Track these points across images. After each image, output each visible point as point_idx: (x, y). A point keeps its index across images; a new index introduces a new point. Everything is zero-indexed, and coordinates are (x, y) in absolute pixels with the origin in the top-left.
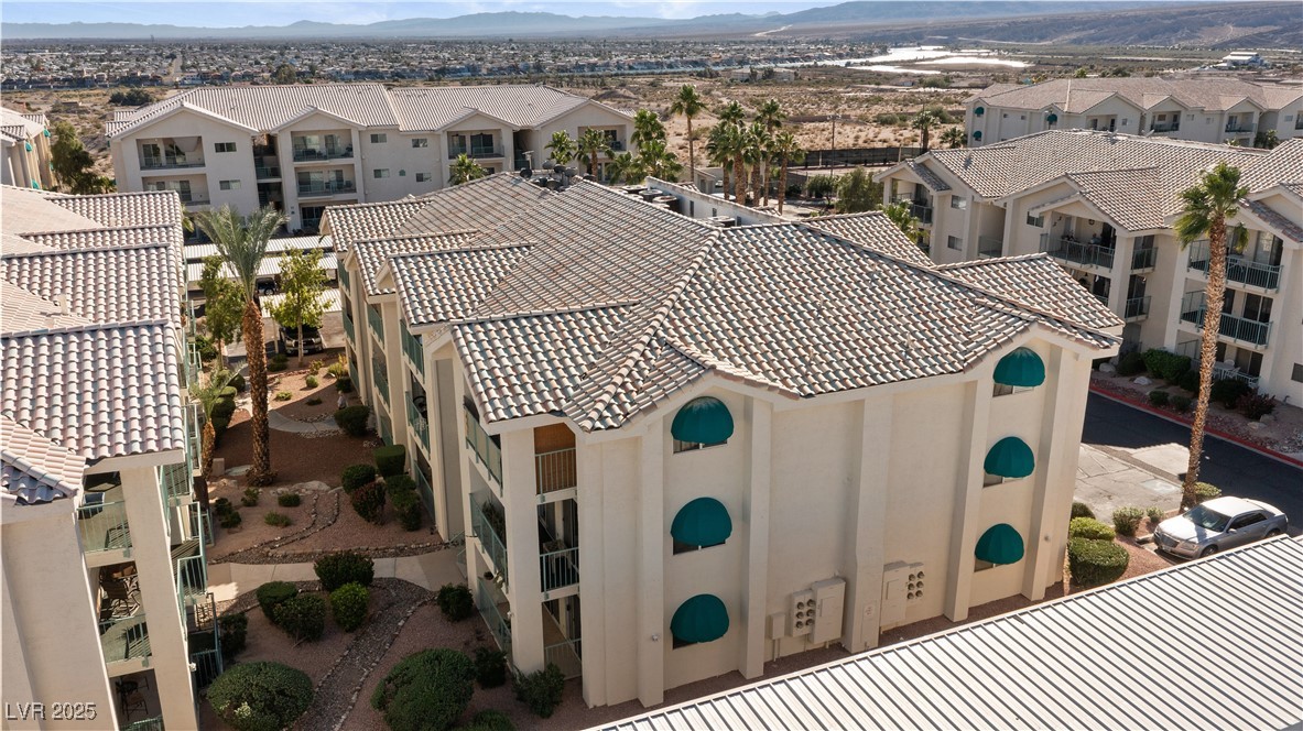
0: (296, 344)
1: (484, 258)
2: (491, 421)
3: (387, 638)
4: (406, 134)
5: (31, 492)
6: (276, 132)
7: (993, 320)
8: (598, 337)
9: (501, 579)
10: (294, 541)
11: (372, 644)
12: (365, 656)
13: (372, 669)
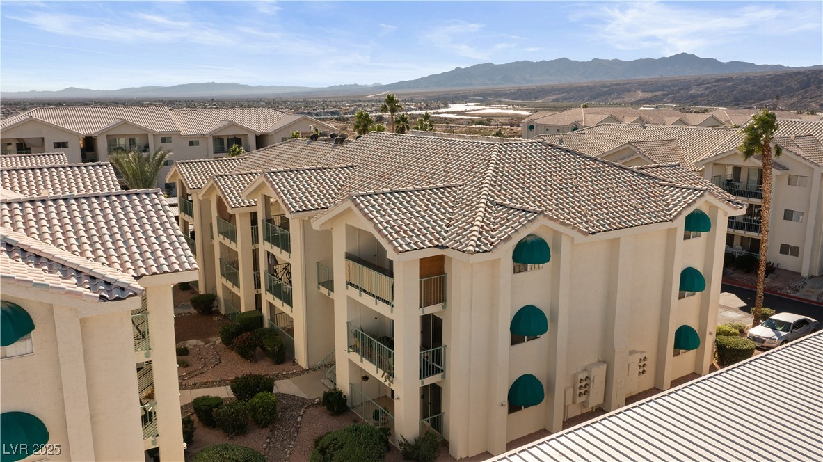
1: (326, 173)
2: (401, 252)
3: (293, 429)
4: (185, 137)
5: (109, 292)
6: (97, 135)
7: (678, 192)
8: (446, 203)
9: (386, 374)
10: (196, 375)
11: (284, 434)
12: (282, 441)
13: (291, 449)
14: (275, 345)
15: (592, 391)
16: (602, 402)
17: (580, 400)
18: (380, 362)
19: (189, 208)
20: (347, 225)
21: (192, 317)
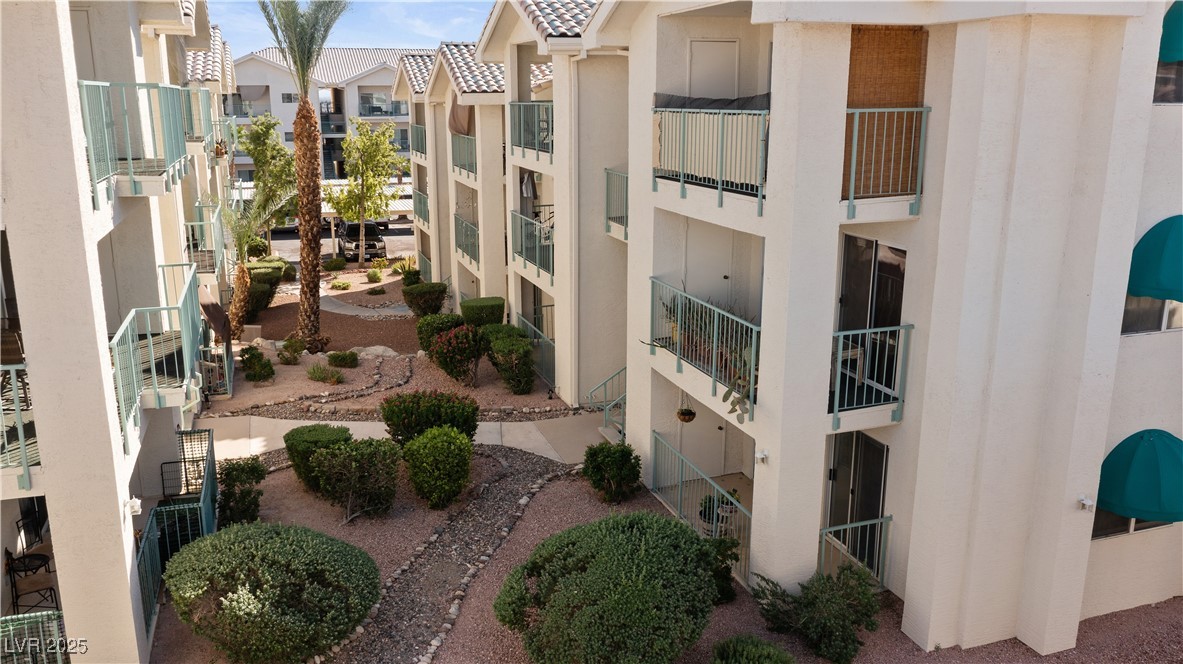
0: (357, 247)
3: (502, 520)
6: (343, 85)
9: (735, 395)
10: (346, 398)
11: (477, 527)
12: (467, 544)
13: (481, 565)
14: (511, 352)
18: (721, 371)
19: (422, 139)
20: (662, 19)
21: (404, 320)
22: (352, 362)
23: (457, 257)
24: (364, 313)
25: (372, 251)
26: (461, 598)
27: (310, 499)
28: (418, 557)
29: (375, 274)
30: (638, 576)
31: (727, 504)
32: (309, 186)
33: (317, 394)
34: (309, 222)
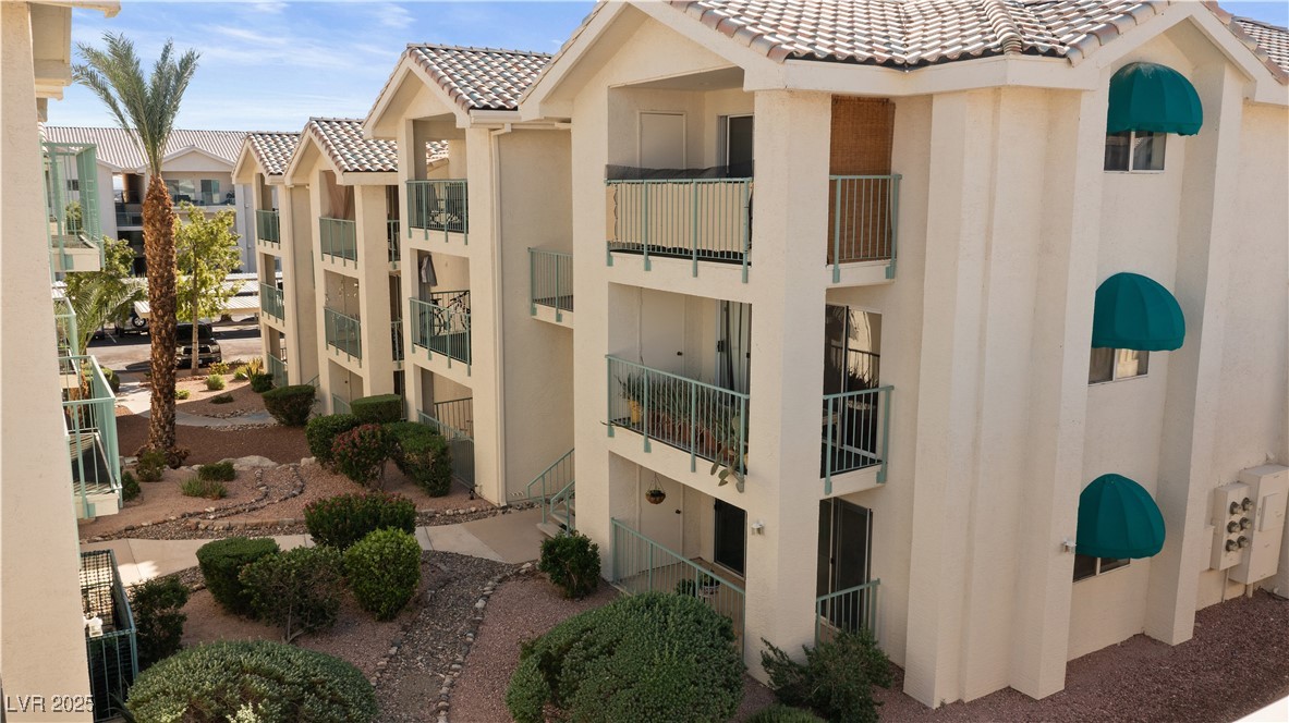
0: (188, 351)
2: (791, 56)
3: (463, 626)
9: (721, 468)
10: (237, 513)
11: (438, 636)
12: (432, 655)
13: (456, 674)
14: (427, 450)
15: (1258, 539)
16: (1274, 572)
17: (1229, 560)
18: (702, 446)
19: (274, 227)
20: (613, 90)
21: (264, 429)
22: (229, 474)
23: (327, 354)
24: (214, 424)
25: (205, 355)
26: (447, 709)
27: (233, 622)
28: (383, 672)
29: (217, 381)
30: (671, 653)
31: (712, 584)
32: (162, 277)
33: (201, 511)
34: (162, 317)
